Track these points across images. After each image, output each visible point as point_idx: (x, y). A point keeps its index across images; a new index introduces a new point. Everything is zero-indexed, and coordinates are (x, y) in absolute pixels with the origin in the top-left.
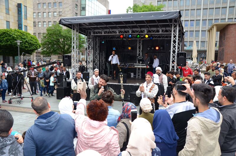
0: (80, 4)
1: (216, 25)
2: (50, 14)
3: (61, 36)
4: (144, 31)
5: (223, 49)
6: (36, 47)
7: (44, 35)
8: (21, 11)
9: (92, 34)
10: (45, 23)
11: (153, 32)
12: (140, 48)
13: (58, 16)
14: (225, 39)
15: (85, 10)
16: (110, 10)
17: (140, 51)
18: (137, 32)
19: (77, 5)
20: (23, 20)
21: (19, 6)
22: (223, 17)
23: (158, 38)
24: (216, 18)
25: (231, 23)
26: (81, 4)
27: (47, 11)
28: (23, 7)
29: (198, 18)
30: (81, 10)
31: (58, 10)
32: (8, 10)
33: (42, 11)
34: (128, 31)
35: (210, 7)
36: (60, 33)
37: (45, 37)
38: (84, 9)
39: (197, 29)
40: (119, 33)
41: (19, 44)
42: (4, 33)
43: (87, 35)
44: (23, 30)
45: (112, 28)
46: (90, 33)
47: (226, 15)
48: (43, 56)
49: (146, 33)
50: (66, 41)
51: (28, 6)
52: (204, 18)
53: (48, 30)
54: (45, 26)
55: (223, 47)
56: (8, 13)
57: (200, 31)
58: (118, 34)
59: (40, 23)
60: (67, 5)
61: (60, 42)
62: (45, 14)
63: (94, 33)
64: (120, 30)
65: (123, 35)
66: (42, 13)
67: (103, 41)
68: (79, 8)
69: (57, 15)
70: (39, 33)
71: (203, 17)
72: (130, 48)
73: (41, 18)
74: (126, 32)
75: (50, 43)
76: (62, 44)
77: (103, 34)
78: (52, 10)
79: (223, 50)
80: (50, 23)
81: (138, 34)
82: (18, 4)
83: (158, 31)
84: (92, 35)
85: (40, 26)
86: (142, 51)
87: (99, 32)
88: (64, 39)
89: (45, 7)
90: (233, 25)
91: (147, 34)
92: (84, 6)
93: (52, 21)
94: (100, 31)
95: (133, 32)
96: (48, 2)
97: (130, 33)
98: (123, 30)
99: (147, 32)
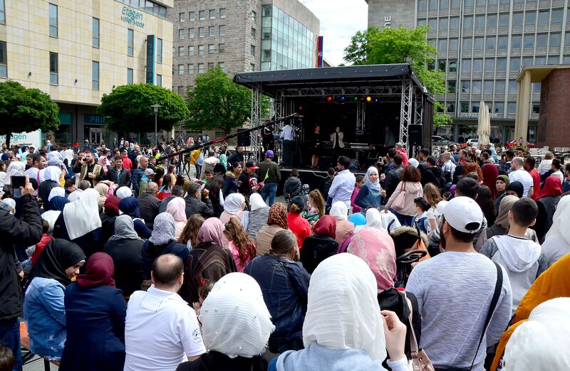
0: (260, 28)
1: (531, 70)
2: (201, 48)
3: (224, 93)
4: (365, 90)
5: (546, 117)
6: (180, 115)
7: (190, 91)
8: (153, 49)
9: (282, 95)
10: (191, 67)
11: (379, 92)
12: (361, 117)
13: (217, 52)
14: (549, 99)
15: (271, 39)
16: (322, 37)
17: (361, 122)
18: (354, 91)
19: (255, 30)
20: (156, 65)
21: (150, 39)
22: (554, 52)
23: (390, 100)
24: (540, 54)
25: (559, 67)
26: (262, 28)
27: (196, 43)
28: (156, 41)
29: (503, 55)
30: (262, 40)
31: (217, 41)
32: (131, 48)
33: (187, 43)
34: (340, 91)
35: (527, 31)
36: (222, 85)
37: (191, 94)
38: (268, 37)
39: (500, 77)
40: (326, 93)
41: (156, 110)
42: (131, 91)
43: (274, 97)
44: (155, 83)
45: (314, 86)
46: (279, 94)
47: (560, 48)
48: (188, 132)
49: (367, 93)
50: (232, 102)
51: (164, 38)
52: (515, 54)
53: (198, 81)
54: (191, 72)
55: (546, 115)
56: (131, 54)
57: (507, 81)
58: (323, 94)
59: (181, 67)
60: (236, 30)
61: (221, 104)
62: (192, 49)
63: (286, 94)
64: (326, 88)
65: (332, 97)
66: (186, 47)
67: (300, 106)
68: (258, 35)
69: (215, 50)
70: (179, 87)
71: (512, 52)
72: (345, 117)
73: (185, 57)
74: (336, 92)
75: (202, 106)
76: (225, 109)
77: (300, 95)
78: (205, 41)
79: (545, 121)
80: (201, 67)
81: (356, 96)
82: (148, 36)
83: (387, 91)
84: (283, 98)
85: (182, 72)
86: (365, 122)
87: (294, 92)
88: (229, 98)
89: (192, 36)
90: (563, 71)
91: (369, 96)
92: (269, 32)
93: (206, 62)
94: (296, 90)
95: (347, 92)
96: (199, 26)
97: (343, 93)
98: (331, 89)
99: (370, 92)
